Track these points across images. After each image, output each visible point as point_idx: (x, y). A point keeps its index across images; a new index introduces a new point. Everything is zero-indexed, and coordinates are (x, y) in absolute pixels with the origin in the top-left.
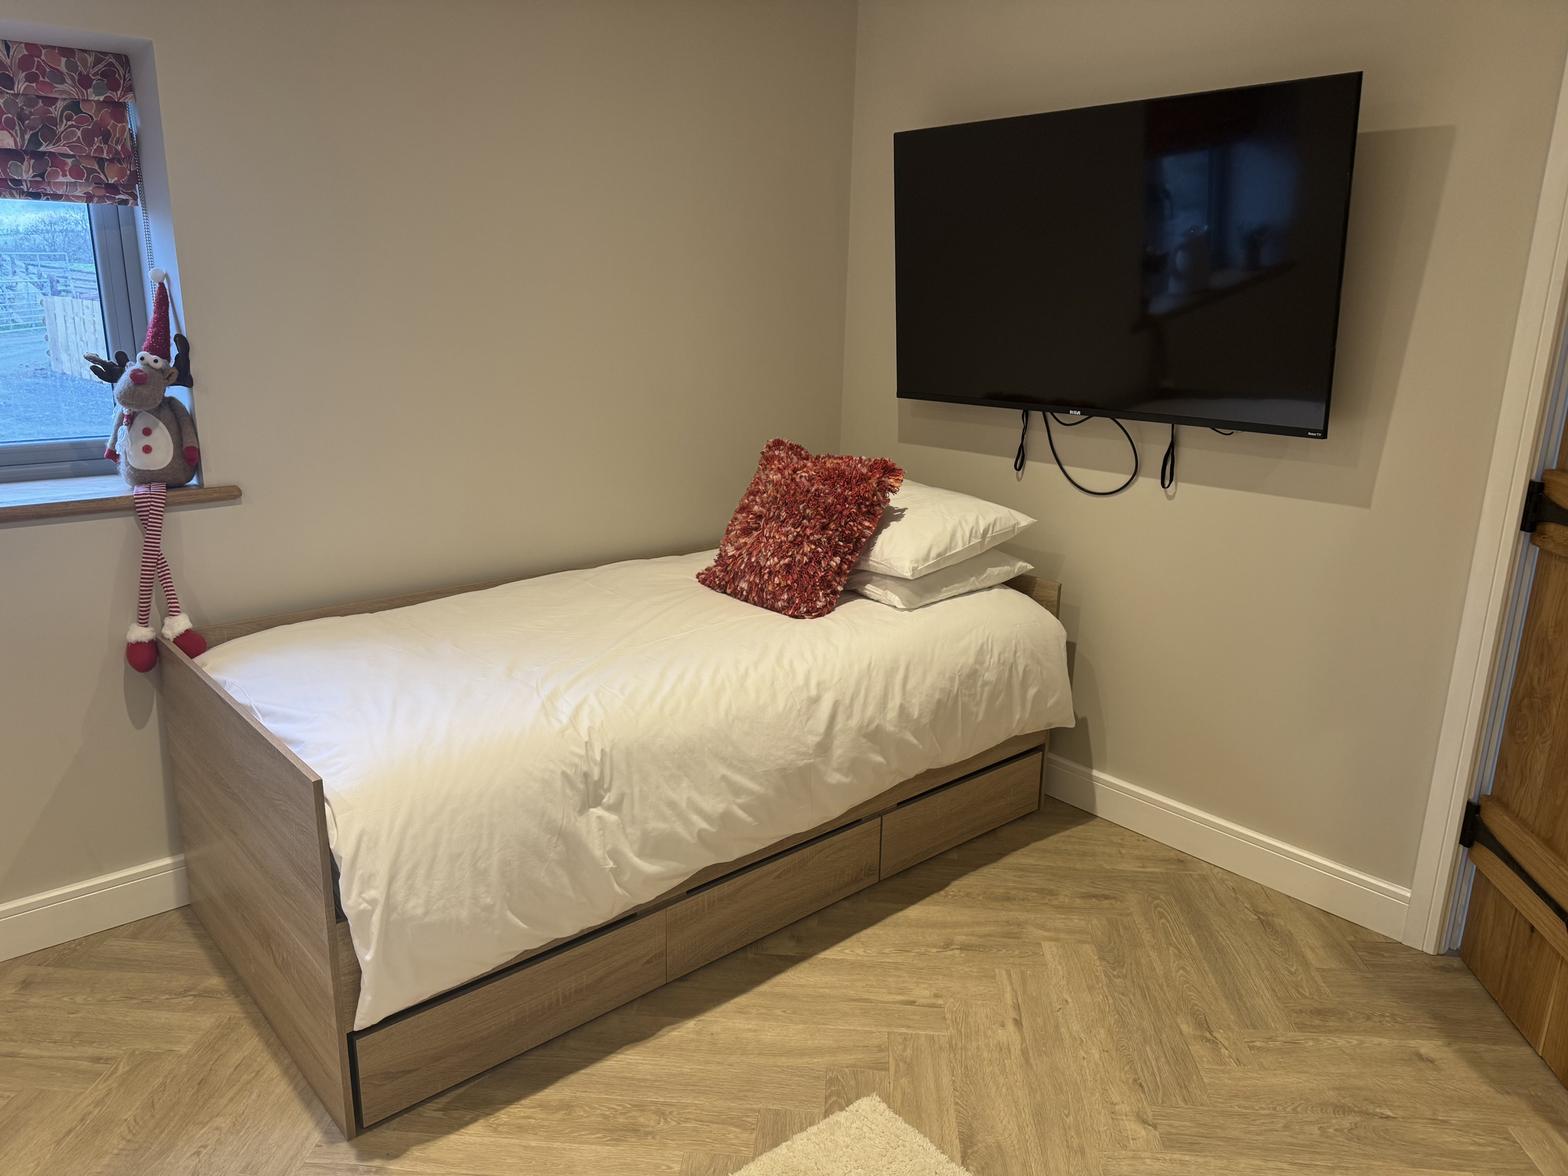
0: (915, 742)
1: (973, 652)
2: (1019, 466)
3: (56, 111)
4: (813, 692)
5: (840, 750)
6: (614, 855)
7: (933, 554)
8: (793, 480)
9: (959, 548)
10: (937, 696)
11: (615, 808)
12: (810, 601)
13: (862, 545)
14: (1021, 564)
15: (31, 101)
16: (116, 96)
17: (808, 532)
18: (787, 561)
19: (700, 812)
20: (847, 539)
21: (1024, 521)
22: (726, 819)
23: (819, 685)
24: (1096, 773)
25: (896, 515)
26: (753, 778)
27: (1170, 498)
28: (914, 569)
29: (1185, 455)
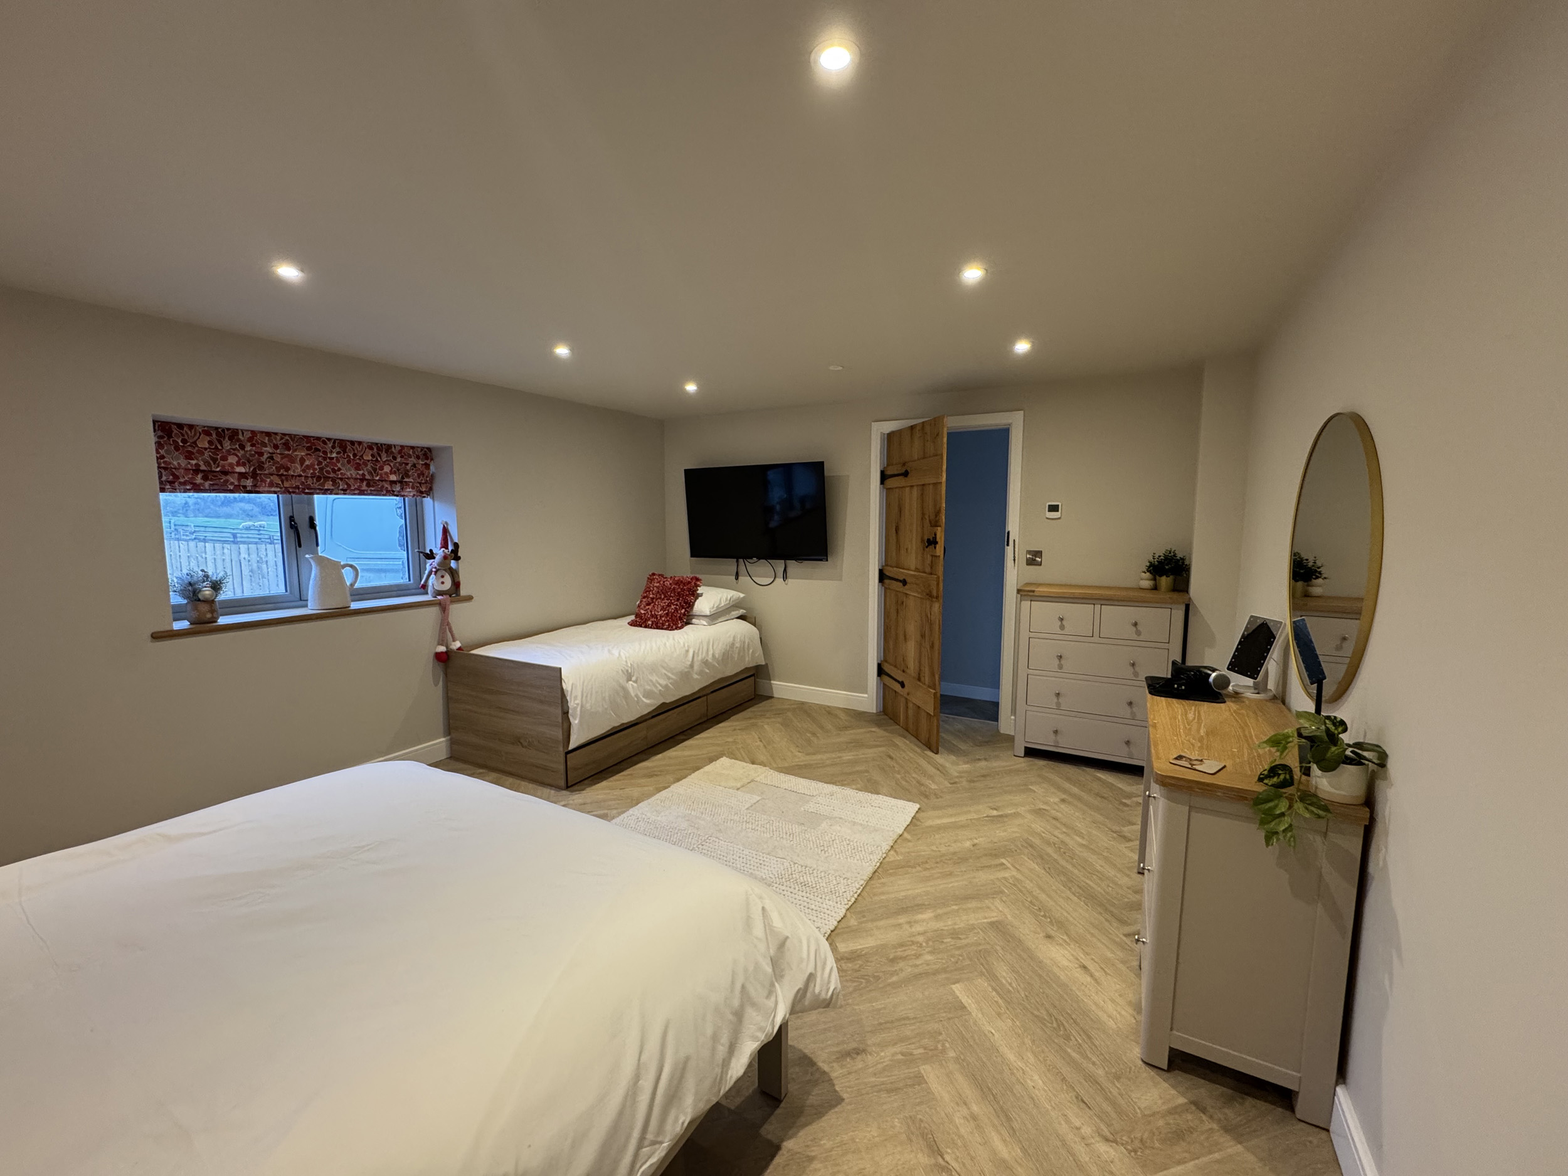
0: (717, 666)
1: (732, 636)
2: (737, 578)
3: (408, 467)
4: (687, 648)
5: (696, 667)
6: (637, 696)
7: (715, 606)
8: (664, 585)
9: (723, 605)
10: (723, 651)
11: (635, 682)
12: (676, 624)
13: (690, 605)
14: (742, 610)
15: (401, 464)
16: (428, 462)
17: (673, 601)
18: (667, 612)
19: (659, 684)
20: (686, 603)
21: (742, 595)
22: (666, 686)
23: (688, 646)
24: (772, 682)
25: (701, 595)
26: (672, 674)
27: (786, 584)
28: (710, 611)
29: (789, 570)
